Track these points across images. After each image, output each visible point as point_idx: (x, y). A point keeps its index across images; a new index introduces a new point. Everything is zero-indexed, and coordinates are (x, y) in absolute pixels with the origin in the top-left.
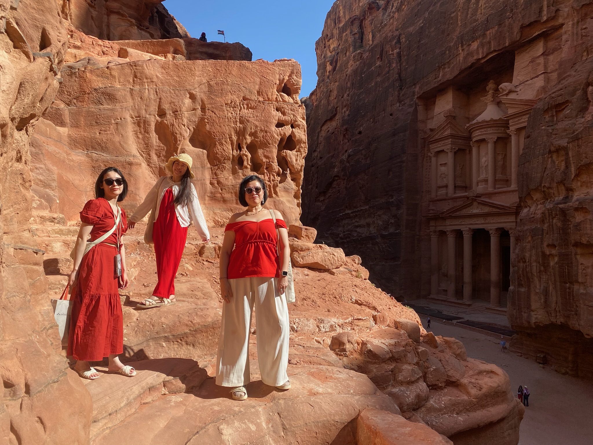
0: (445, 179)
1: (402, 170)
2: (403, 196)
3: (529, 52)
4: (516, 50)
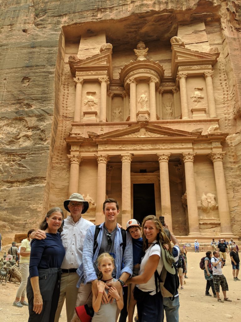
0: (92, 107)
1: (49, 80)
2: (52, 106)
3: (191, 26)
4: (179, 22)
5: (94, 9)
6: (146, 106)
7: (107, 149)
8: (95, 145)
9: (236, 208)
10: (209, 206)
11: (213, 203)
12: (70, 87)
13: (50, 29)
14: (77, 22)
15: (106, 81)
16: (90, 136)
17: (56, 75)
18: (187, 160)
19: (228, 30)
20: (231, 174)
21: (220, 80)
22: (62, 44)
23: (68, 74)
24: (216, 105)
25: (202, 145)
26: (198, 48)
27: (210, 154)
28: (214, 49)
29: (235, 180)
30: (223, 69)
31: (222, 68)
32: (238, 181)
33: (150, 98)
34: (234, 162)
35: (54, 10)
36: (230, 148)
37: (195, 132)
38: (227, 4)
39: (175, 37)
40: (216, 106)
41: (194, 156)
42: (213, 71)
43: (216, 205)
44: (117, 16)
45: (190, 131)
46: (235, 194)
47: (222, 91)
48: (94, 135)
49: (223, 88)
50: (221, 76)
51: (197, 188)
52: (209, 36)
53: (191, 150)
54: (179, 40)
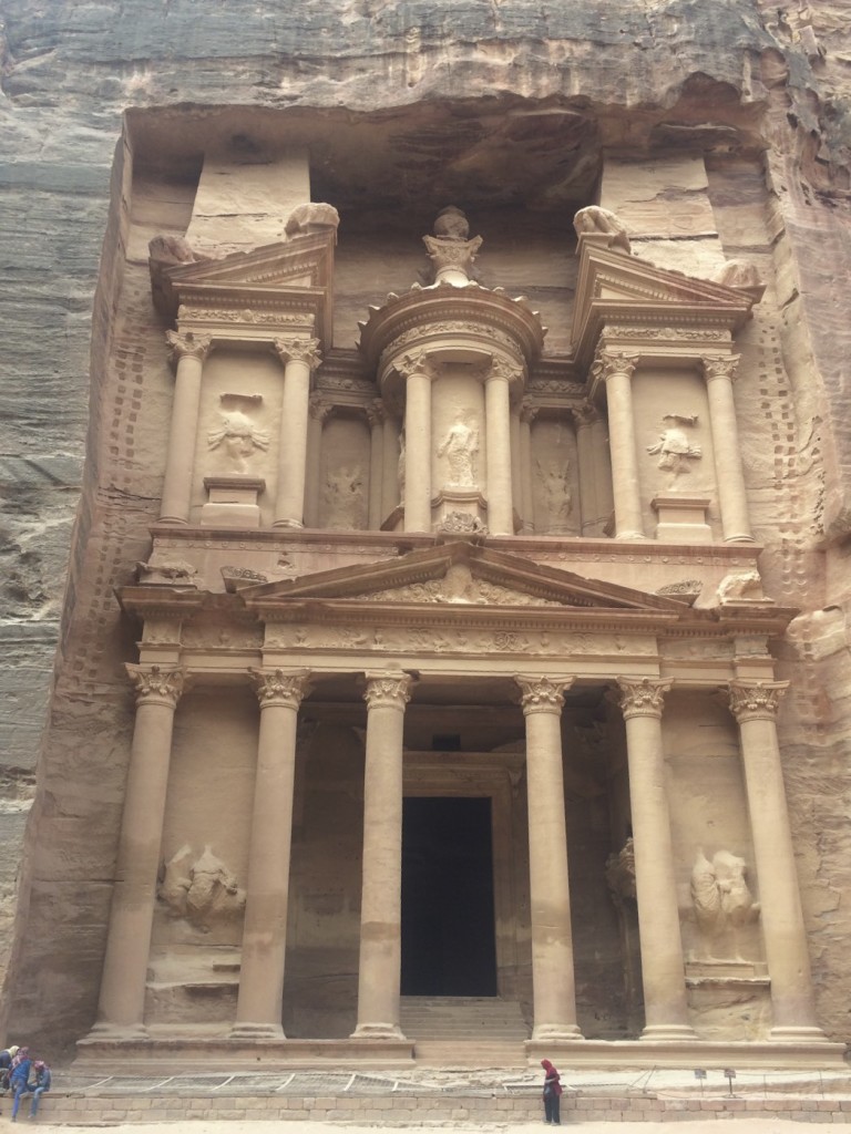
0: (244, 461)
1: (66, 336)
2: (75, 449)
3: (652, 170)
4: (607, 147)
5: (264, 57)
6: (473, 471)
7: (305, 645)
8: (253, 624)
9: (828, 919)
10: (725, 907)
11: (738, 893)
12: (146, 368)
13: (72, 114)
14: (189, 99)
15: (307, 357)
16: (231, 587)
17: (95, 316)
18: (636, 710)
19: (793, 198)
20: (807, 773)
21: (764, 392)
22: (121, 185)
23: (141, 309)
24: (746, 488)
25: (694, 649)
26: (680, 260)
27: (726, 687)
28: (743, 270)
29: (825, 798)
30: (775, 350)
31: (769, 344)
32: (836, 806)
33: (486, 441)
34: (820, 726)
35: (91, 36)
36: (801, 667)
37: (672, 597)
38: (789, 101)
39: (594, 208)
40: (747, 494)
41: (665, 695)
42: (737, 357)
43: (752, 902)
44: (361, 97)
45: (652, 590)
46: (825, 858)
47: (770, 436)
48: (253, 583)
49: (774, 425)
50: (764, 376)
51: (675, 829)
52: (721, 213)
53: (654, 670)
54: (607, 221)
